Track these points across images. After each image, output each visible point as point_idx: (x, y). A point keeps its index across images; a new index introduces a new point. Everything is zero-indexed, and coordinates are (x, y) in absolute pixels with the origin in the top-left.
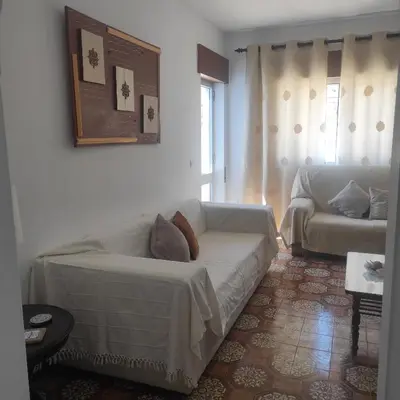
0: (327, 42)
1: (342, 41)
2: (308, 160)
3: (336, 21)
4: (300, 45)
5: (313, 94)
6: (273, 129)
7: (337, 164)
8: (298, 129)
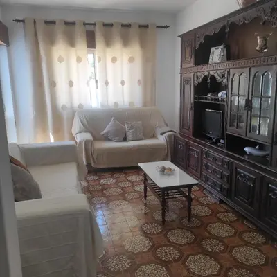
0: (85, 24)
1: (95, 24)
2: (80, 106)
3: (89, 10)
4: (67, 23)
5: (79, 60)
6: (53, 84)
7: (100, 107)
8: (71, 84)
